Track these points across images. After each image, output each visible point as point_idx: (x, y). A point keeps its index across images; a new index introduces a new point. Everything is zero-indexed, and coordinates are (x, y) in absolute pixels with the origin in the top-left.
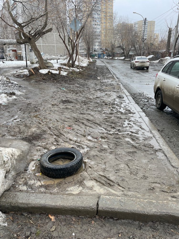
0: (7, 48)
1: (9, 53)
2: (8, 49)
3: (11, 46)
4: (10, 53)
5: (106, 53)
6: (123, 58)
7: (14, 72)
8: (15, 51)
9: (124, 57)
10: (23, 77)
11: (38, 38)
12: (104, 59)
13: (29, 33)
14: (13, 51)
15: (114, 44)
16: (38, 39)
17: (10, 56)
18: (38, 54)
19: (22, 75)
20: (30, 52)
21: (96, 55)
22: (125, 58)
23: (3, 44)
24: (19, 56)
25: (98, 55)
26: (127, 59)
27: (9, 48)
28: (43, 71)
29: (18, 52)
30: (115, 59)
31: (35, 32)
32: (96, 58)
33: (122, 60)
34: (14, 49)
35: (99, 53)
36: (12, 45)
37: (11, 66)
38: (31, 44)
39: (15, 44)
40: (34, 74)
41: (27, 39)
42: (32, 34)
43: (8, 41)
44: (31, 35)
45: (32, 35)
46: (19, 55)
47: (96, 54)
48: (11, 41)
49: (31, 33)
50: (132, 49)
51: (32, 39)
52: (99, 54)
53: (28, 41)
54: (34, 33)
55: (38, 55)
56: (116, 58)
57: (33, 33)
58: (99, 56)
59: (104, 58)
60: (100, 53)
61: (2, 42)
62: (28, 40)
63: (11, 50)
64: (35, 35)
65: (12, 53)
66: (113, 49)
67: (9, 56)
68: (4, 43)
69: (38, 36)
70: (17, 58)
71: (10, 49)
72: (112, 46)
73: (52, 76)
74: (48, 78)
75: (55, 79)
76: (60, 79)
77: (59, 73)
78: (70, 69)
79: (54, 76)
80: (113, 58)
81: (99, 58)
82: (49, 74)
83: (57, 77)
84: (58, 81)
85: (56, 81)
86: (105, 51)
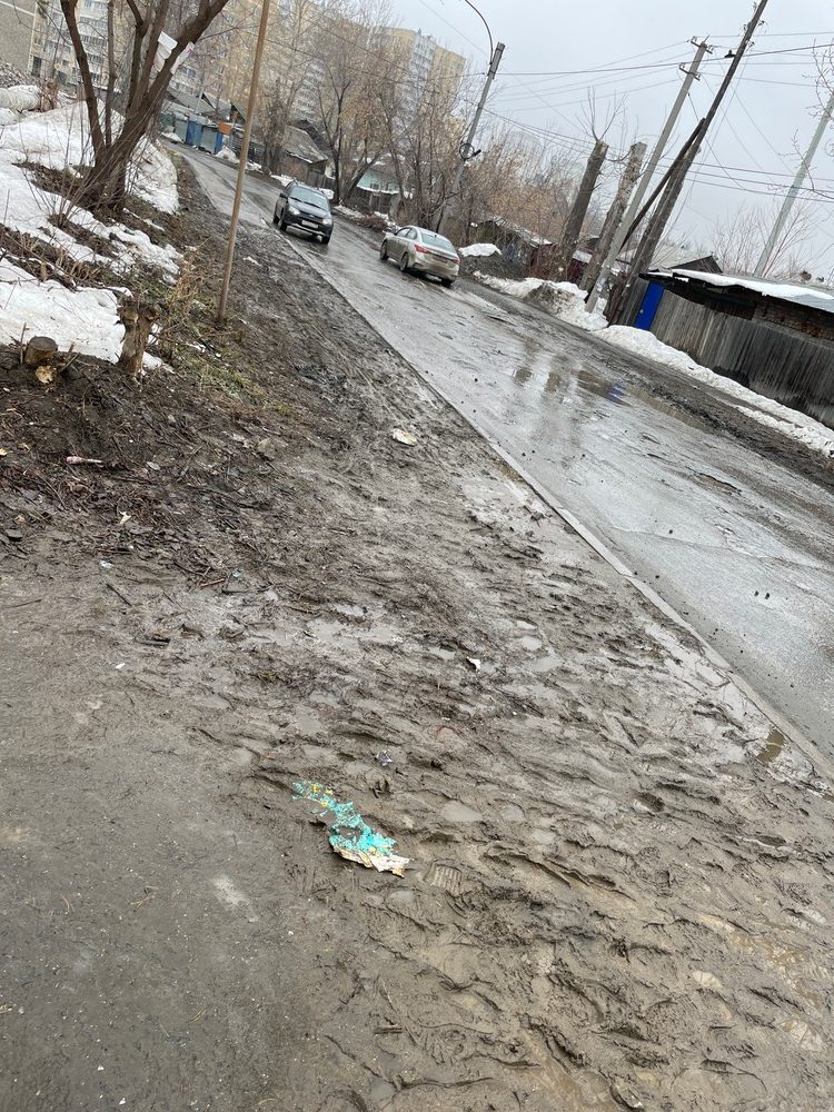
5: (233, 132)
6: (325, 194)
9: (330, 194)
12: (219, 160)
21: (173, 121)
22: (336, 201)
25: (185, 127)
32: (175, 137)
35: (194, 118)
47: (175, 119)
52: (190, 123)
56: (284, 180)
58: (188, 135)
59: (220, 154)
60: (202, 120)
66: (275, 127)
72: (273, 110)
73: (72, 411)
74: (31, 438)
75: (110, 471)
76: (156, 467)
77: (127, 362)
78: (113, 237)
79: (86, 411)
80: (267, 174)
81: (188, 143)
82: (35, 384)
83: (124, 430)
84: (151, 493)
85: (134, 507)
86: (230, 121)
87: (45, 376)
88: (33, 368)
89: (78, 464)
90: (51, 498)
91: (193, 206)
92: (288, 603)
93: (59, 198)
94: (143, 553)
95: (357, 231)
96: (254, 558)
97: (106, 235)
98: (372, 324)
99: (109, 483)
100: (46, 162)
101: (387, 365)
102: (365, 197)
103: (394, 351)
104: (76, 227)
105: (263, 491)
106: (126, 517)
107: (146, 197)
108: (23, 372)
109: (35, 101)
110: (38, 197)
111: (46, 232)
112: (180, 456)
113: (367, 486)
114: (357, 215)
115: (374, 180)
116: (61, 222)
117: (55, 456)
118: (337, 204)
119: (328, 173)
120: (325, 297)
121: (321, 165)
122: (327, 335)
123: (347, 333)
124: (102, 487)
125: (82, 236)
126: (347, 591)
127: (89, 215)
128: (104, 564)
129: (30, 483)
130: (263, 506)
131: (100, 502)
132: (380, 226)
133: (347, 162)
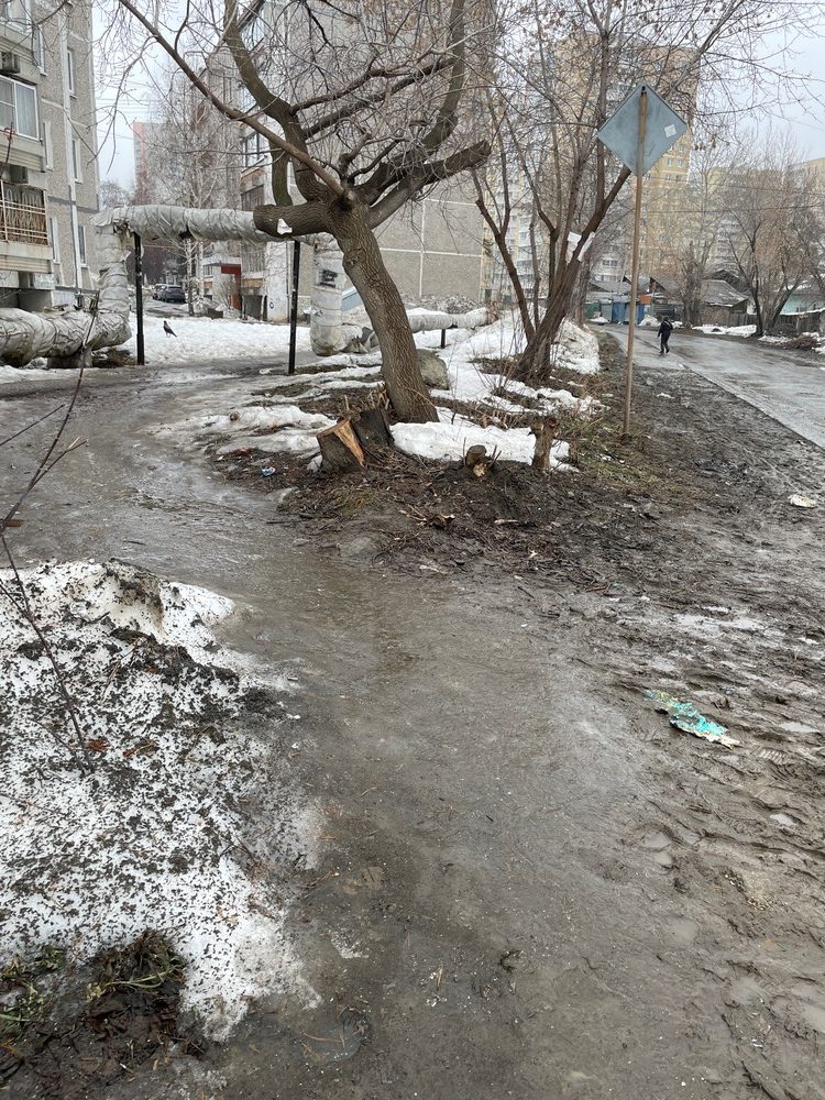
0: (201, 255)
1: (207, 280)
2: (205, 262)
3: (218, 245)
4: (211, 280)
5: (654, 301)
6: (747, 330)
7: (213, 419)
8: (235, 270)
9: (752, 329)
10: (277, 481)
11: (393, 203)
12: (643, 328)
13: (342, 171)
14: (226, 269)
15: (705, 258)
16: (389, 208)
17: (210, 293)
18: (388, 308)
19: (267, 454)
20: (321, 288)
21: (599, 307)
22: (759, 334)
23: (174, 232)
24: (251, 296)
25: (610, 309)
26: (772, 340)
27: (207, 254)
28: (423, 438)
29: (246, 275)
30: (701, 334)
31: (377, 166)
32: (602, 320)
33: (739, 339)
34: (229, 262)
35: (617, 299)
36: (225, 243)
37: (206, 355)
38: (348, 243)
39: (240, 238)
40: (361, 460)
41: (321, 210)
42: (357, 173)
43: (204, 217)
44: (351, 180)
45: (360, 180)
46: (251, 291)
47: (601, 305)
48: (220, 219)
49: (351, 170)
50: (800, 288)
51: (359, 210)
52: (615, 304)
53: (326, 218)
54: (371, 173)
55: (382, 315)
56: (707, 329)
57: (364, 171)
58: (614, 315)
59: (643, 323)
60: (625, 299)
61: (171, 221)
62: (331, 210)
63: (216, 265)
64: (378, 183)
65: (219, 279)
66: (692, 284)
67: (206, 290)
68: (183, 229)
69: (394, 191)
70: (239, 305)
71: (213, 260)
72: (689, 271)
73: (498, 492)
74: (471, 510)
75: (524, 527)
76: (557, 524)
77: (539, 460)
78: (540, 396)
79: (508, 492)
80: (688, 327)
81: (613, 321)
82: (473, 478)
83: (535, 502)
84: (553, 540)
85: (541, 547)
86: (651, 292)
87: (479, 471)
88: (471, 467)
89: (502, 524)
90: (483, 543)
91: (613, 366)
92: (658, 602)
93: (498, 376)
94: (546, 572)
95: (782, 354)
96: (631, 576)
97: (535, 395)
98: (784, 423)
99: (523, 535)
100: (491, 356)
101: (796, 452)
102: (791, 322)
103: (805, 440)
104: (511, 394)
105: (645, 538)
106: (534, 554)
107: (570, 366)
108: (466, 470)
109: (483, 318)
110: (484, 379)
111: (490, 400)
112: (576, 517)
113: (751, 535)
114: (783, 340)
115: (798, 304)
116: (500, 392)
117: (487, 521)
118: (761, 335)
119: (750, 311)
120: (736, 411)
121: (742, 306)
122: (734, 438)
123: (756, 434)
124: (518, 537)
125: (515, 399)
126: (714, 598)
127: (522, 384)
128: (516, 577)
129: (469, 535)
130: (644, 548)
131: (517, 545)
132: (808, 344)
133: (768, 294)
